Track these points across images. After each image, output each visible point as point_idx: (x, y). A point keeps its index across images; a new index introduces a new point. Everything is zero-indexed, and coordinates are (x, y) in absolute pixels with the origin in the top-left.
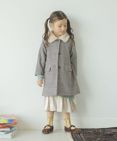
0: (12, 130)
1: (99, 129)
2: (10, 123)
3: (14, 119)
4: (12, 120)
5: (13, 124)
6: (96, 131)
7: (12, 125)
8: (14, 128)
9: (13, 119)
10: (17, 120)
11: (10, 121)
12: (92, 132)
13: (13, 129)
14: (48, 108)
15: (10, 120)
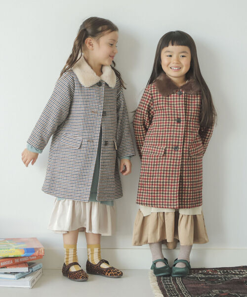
0: (32, 271)
1: (216, 270)
2: (29, 257)
3: (38, 247)
4: (33, 250)
5: (34, 258)
6: (210, 274)
7: (33, 260)
8: (36, 266)
9: (34, 247)
10: (44, 250)
11: (27, 252)
12: (200, 276)
13: (34, 268)
14: (70, 226)
15: (28, 250)
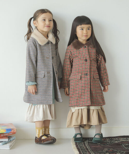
0: (10, 141)
1: (105, 138)
5: (11, 134)
8: (12, 138)
9: (11, 128)
10: (16, 130)
11: (8, 131)
